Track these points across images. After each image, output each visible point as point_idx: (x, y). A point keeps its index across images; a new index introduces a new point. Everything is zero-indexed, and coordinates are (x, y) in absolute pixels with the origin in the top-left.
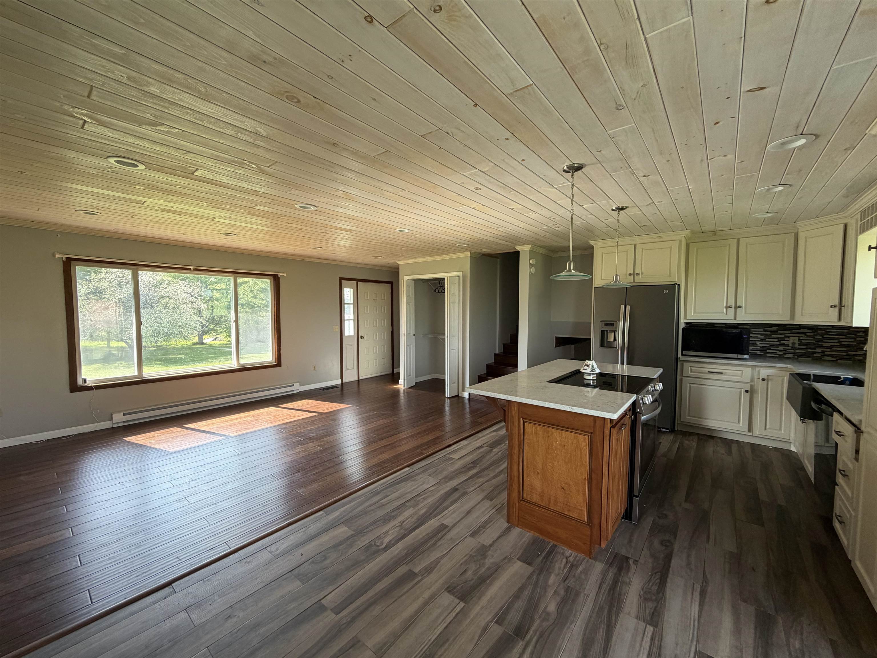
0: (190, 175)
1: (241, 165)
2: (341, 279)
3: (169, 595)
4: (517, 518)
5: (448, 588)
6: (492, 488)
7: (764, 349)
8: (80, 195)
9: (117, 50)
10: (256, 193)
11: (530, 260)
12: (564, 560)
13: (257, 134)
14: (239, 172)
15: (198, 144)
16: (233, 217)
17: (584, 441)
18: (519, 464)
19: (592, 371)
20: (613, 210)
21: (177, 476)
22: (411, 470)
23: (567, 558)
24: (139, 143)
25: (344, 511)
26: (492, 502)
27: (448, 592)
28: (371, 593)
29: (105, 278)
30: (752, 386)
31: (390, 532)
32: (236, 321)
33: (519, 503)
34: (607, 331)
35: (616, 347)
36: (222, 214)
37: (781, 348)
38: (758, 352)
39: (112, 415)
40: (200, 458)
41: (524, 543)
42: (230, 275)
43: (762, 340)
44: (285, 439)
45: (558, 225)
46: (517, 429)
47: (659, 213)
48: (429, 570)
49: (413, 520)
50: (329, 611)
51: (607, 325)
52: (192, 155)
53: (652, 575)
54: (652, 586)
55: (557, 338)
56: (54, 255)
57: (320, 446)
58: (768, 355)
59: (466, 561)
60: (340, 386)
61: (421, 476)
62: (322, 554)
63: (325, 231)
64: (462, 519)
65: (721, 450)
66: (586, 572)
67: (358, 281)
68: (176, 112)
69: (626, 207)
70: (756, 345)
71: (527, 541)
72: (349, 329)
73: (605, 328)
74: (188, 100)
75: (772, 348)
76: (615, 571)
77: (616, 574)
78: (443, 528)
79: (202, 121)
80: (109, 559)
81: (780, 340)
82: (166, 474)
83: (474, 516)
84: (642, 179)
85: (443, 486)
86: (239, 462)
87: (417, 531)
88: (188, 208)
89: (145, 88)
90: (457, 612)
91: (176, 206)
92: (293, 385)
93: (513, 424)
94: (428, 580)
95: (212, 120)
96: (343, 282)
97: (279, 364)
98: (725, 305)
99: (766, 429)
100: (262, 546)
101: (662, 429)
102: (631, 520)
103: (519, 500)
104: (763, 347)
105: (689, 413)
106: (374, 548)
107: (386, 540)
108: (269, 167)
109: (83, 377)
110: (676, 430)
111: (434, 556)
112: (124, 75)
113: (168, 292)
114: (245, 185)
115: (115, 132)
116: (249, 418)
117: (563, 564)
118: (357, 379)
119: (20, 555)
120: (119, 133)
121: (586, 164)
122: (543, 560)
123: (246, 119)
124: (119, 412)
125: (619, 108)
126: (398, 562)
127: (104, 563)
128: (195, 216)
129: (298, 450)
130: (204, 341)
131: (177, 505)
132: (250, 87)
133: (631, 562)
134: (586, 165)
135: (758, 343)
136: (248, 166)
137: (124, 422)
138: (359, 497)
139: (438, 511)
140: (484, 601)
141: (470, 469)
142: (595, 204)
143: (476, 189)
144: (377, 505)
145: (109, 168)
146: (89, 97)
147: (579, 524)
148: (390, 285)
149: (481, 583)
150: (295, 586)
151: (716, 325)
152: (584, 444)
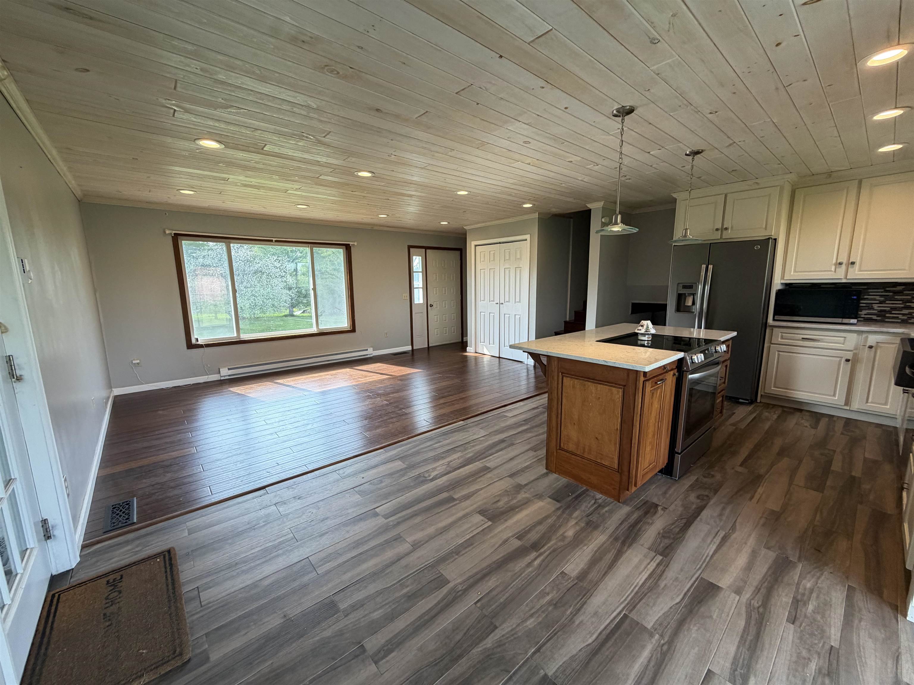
0: (259, 150)
1: (301, 137)
2: (410, 247)
3: (264, 494)
4: (554, 465)
5: (480, 511)
6: (538, 442)
7: (883, 313)
8: (178, 176)
9: (190, 47)
10: (318, 163)
11: (602, 218)
12: (593, 501)
13: (308, 107)
14: (300, 144)
15: (263, 120)
16: (302, 188)
17: (617, 394)
18: (557, 416)
19: (646, 331)
20: (687, 155)
21: (269, 417)
22: (465, 424)
23: (596, 500)
24: (217, 125)
25: (401, 451)
26: (535, 453)
27: (480, 514)
28: (416, 508)
29: (208, 255)
30: (855, 355)
31: (438, 468)
32: (314, 289)
33: (557, 452)
34: (685, 294)
35: (694, 312)
36: (293, 186)
37: (906, 311)
38: (874, 317)
39: (219, 369)
40: (287, 405)
41: (559, 485)
42: (307, 245)
43: (881, 303)
44: (357, 393)
45: (628, 177)
46: (556, 383)
47: (746, 154)
48: (467, 497)
49: (459, 461)
50: (380, 517)
51: (685, 287)
52: (259, 132)
53: (677, 520)
54: (674, 527)
55: (633, 304)
56: (165, 232)
57: (386, 400)
58: (887, 320)
59: (500, 495)
60: (411, 352)
61: (473, 428)
62: (379, 479)
63: (387, 198)
64: (504, 463)
65: (806, 422)
66: (611, 512)
67: (426, 248)
68: (241, 94)
69: (702, 151)
70: (872, 308)
71: (561, 484)
72: (419, 297)
73: (682, 291)
74: (250, 83)
75: (893, 312)
76: (640, 514)
77: (640, 516)
78: (486, 469)
79: (263, 100)
80: (222, 469)
81: (904, 301)
82: (261, 415)
83: (515, 462)
84: (710, 116)
85: (493, 437)
86: (318, 409)
87: (461, 470)
88: (263, 181)
89: (215, 77)
90: (483, 528)
91: (254, 181)
92: (367, 350)
93: (553, 379)
94: (464, 504)
95: (271, 98)
96: (412, 250)
97: (353, 330)
98: (834, 261)
99: (867, 402)
100: (333, 469)
101: (741, 400)
102: (671, 476)
103: (557, 450)
104: (881, 311)
105: (775, 383)
106: (422, 479)
107: (433, 474)
108: (324, 137)
109: (196, 337)
110: (759, 401)
111: (473, 488)
112: (198, 68)
113: (261, 267)
114: (306, 156)
115: (198, 117)
116: (327, 377)
117: (591, 503)
118: (427, 346)
119: (163, 461)
120: (201, 117)
121: (637, 105)
122: (572, 499)
123: (297, 94)
124: (224, 367)
125: (654, 42)
126: (440, 490)
127: (218, 471)
128: (271, 189)
129: (367, 403)
130: (295, 314)
131: (269, 437)
132: (295, 65)
133: (659, 508)
134: (637, 107)
135: (875, 306)
136: (307, 137)
137: (229, 376)
138: (415, 441)
139: (482, 456)
140: (510, 522)
141: (521, 425)
142: (663, 149)
143: (525, 142)
144: (430, 448)
145: (197, 149)
146: (175, 88)
147: (610, 471)
148: (458, 253)
149: (509, 511)
150: (357, 498)
151: (822, 286)
152: (617, 396)
